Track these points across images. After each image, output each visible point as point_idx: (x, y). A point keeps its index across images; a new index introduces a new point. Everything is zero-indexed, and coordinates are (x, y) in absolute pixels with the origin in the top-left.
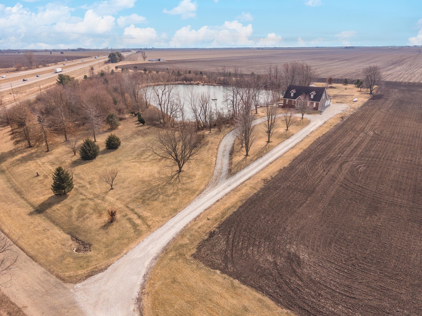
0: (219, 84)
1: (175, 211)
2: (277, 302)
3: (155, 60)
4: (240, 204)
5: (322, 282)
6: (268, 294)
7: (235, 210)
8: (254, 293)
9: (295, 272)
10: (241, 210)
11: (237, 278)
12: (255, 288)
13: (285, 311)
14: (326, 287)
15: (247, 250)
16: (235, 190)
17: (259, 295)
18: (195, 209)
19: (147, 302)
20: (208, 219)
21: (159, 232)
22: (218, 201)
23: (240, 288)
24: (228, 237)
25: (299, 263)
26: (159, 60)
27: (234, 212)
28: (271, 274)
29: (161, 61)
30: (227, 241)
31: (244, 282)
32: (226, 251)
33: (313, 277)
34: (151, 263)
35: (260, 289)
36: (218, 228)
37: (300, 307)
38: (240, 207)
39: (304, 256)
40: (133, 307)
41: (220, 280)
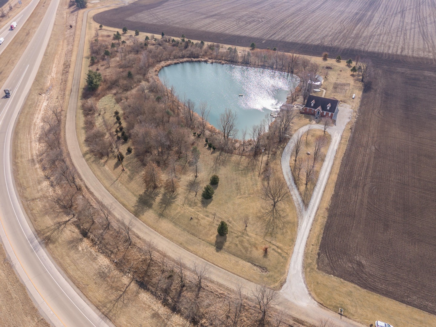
0: (227, 61)
1: (293, 241)
2: (361, 287)
4: (322, 231)
5: (374, 275)
6: (356, 284)
7: (322, 236)
8: (351, 284)
9: (363, 271)
10: (325, 235)
11: (341, 277)
12: (350, 281)
13: (365, 290)
14: (376, 277)
15: (338, 262)
16: (315, 220)
17: (353, 285)
18: (302, 239)
19: (313, 294)
20: (313, 245)
21: (294, 257)
22: (310, 231)
23: (345, 282)
24: (327, 255)
25: (363, 266)
27: (322, 238)
28: (354, 274)
30: (328, 258)
31: (345, 279)
32: (330, 264)
33: (370, 273)
34: (302, 275)
35: (352, 282)
36: (320, 250)
37: (369, 288)
38: (323, 233)
39: (364, 262)
40: (310, 298)
41: (335, 280)
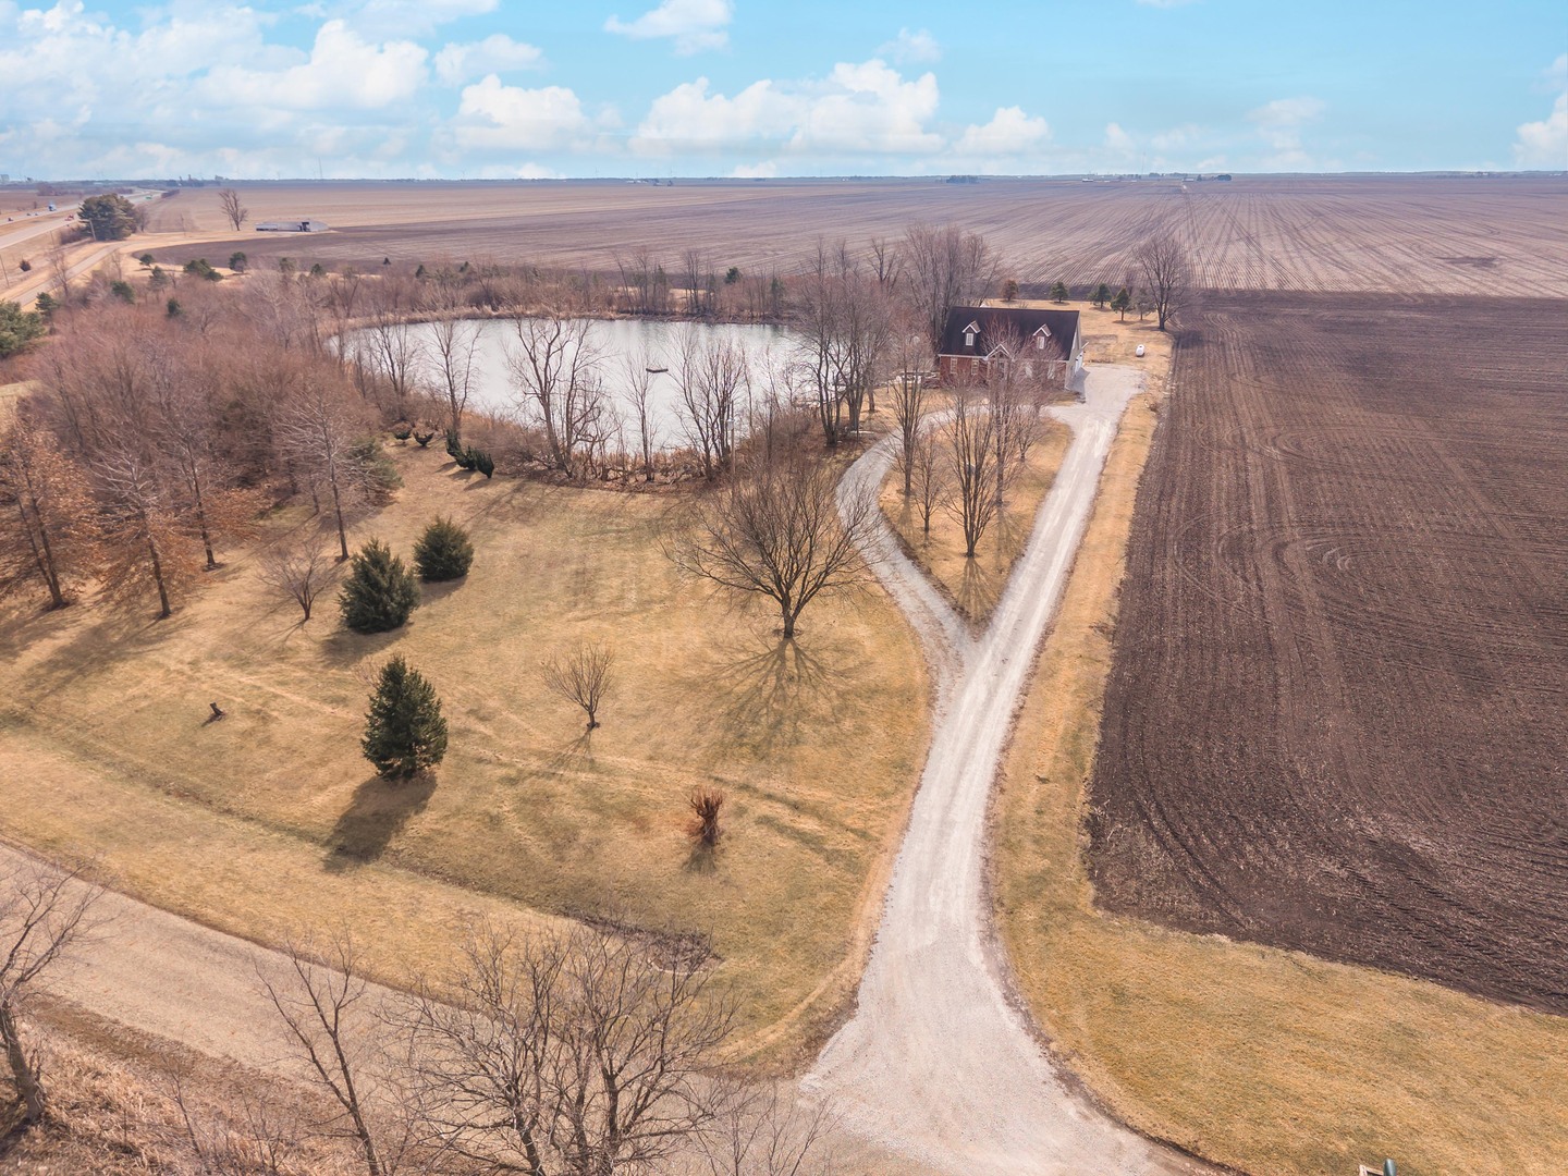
0: (628, 312)
1: (905, 771)
2: (1471, 990)
3: (284, 227)
4: (1094, 718)
5: (1533, 908)
6: (1421, 973)
7: (1097, 738)
8: (1387, 979)
9: (1435, 893)
10: (1114, 733)
11: (1294, 945)
12: (1371, 963)
13: (1516, 1009)
14: (1553, 918)
15: (1242, 855)
16: (1038, 672)
17: (1406, 984)
18: (967, 756)
19: (1096, 1077)
20: (1043, 781)
21: (915, 850)
22: (1016, 717)
23: (1335, 973)
24: (1151, 826)
25: (1426, 866)
26: (304, 226)
27: (1100, 746)
28: (1378, 914)
29: (314, 230)
30: (1161, 841)
31: (1326, 954)
32: (1184, 872)
33: (1498, 899)
34: (989, 954)
35: (1385, 963)
36: (1096, 802)
37: (1539, 991)
38: (1103, 726)
39: (1419, 842)
40: (1071, 1108)
41: (1255, 961)
